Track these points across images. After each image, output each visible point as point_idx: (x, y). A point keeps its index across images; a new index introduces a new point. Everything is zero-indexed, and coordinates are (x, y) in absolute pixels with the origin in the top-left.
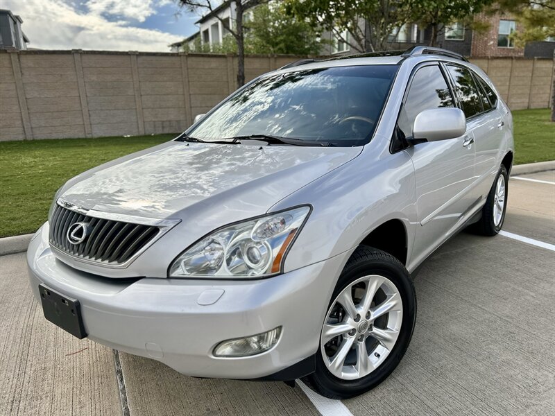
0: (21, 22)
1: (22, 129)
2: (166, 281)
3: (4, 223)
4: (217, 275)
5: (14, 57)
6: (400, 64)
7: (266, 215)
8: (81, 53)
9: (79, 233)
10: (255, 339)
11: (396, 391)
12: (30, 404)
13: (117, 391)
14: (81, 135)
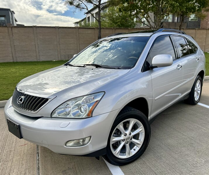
0: (14, 13)
1: (12, 57)
2: (50, 118)
3: (1, 95)
4: (68, 117)
5: (10, 29)
6: (151, 36)
7: (87, 95)
8: (36, 27)
9: (21, 100)
10: (81, 141)
11: (141, 164)
12: (4, 163)
13: (36, 160)
14: (35, 60)
